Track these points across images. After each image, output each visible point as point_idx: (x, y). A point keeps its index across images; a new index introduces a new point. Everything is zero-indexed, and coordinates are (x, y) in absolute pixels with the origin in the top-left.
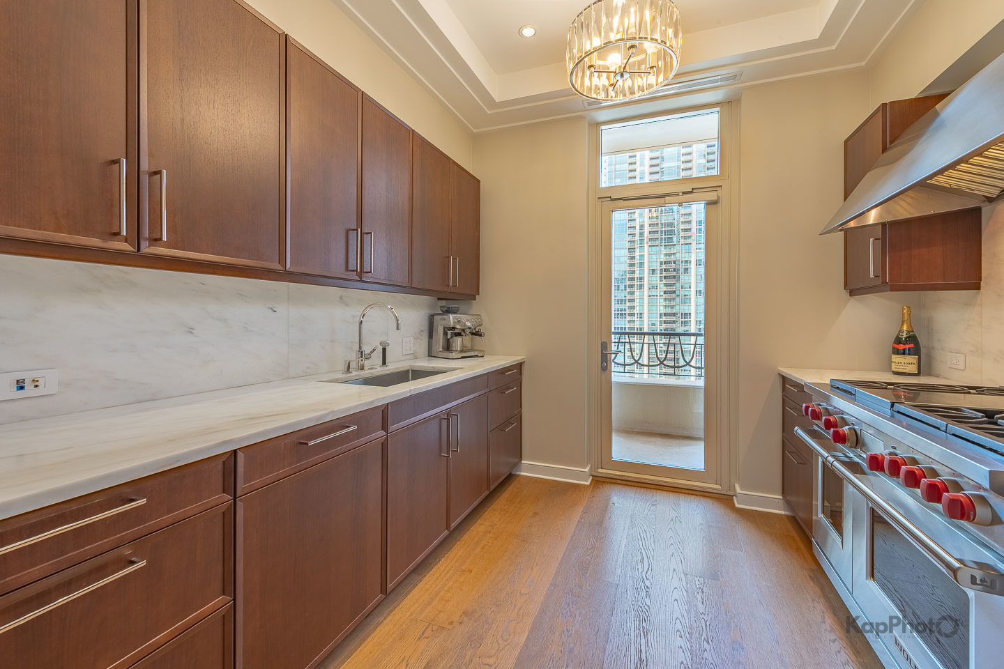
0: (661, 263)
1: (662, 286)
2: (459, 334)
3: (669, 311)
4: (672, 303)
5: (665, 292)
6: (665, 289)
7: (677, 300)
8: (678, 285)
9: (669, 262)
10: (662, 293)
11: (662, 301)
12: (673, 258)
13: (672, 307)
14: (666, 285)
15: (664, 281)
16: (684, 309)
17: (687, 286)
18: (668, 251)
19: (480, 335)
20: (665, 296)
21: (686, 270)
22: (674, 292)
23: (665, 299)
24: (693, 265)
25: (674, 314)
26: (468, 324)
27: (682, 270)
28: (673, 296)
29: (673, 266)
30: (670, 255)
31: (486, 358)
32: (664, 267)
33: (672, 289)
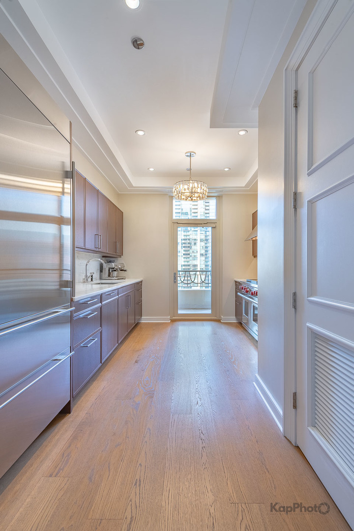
0: (182, 240)
1: (182, 251)
2: (115, 271)
3: (186, 263)
4: (188, 260)
5: (184, 254)
6: (184, 252)
7: (191, 258)
8: (191, 251)
9: (186, 239)
10: (182, 255)
11: (182, 258)
12: (188, 237)
13: (188, 262)
14: (185, 251)
15: (184, 249)
16: (195, 263)
17: (196, 251)
18: (185, 234)
19: (125, 271)
20: (184, 256)
21: (195, 244)
22: (189, 254)
23: (184, 258)
24: (198, 241)
25: (189, 265)
26: (120, 267)
27: (193, 244)
28: (188, 256)
29: (188, 241)
30: (186, 236)
31: (126, 280)
32: (183, 241)
33: (188, 253)
